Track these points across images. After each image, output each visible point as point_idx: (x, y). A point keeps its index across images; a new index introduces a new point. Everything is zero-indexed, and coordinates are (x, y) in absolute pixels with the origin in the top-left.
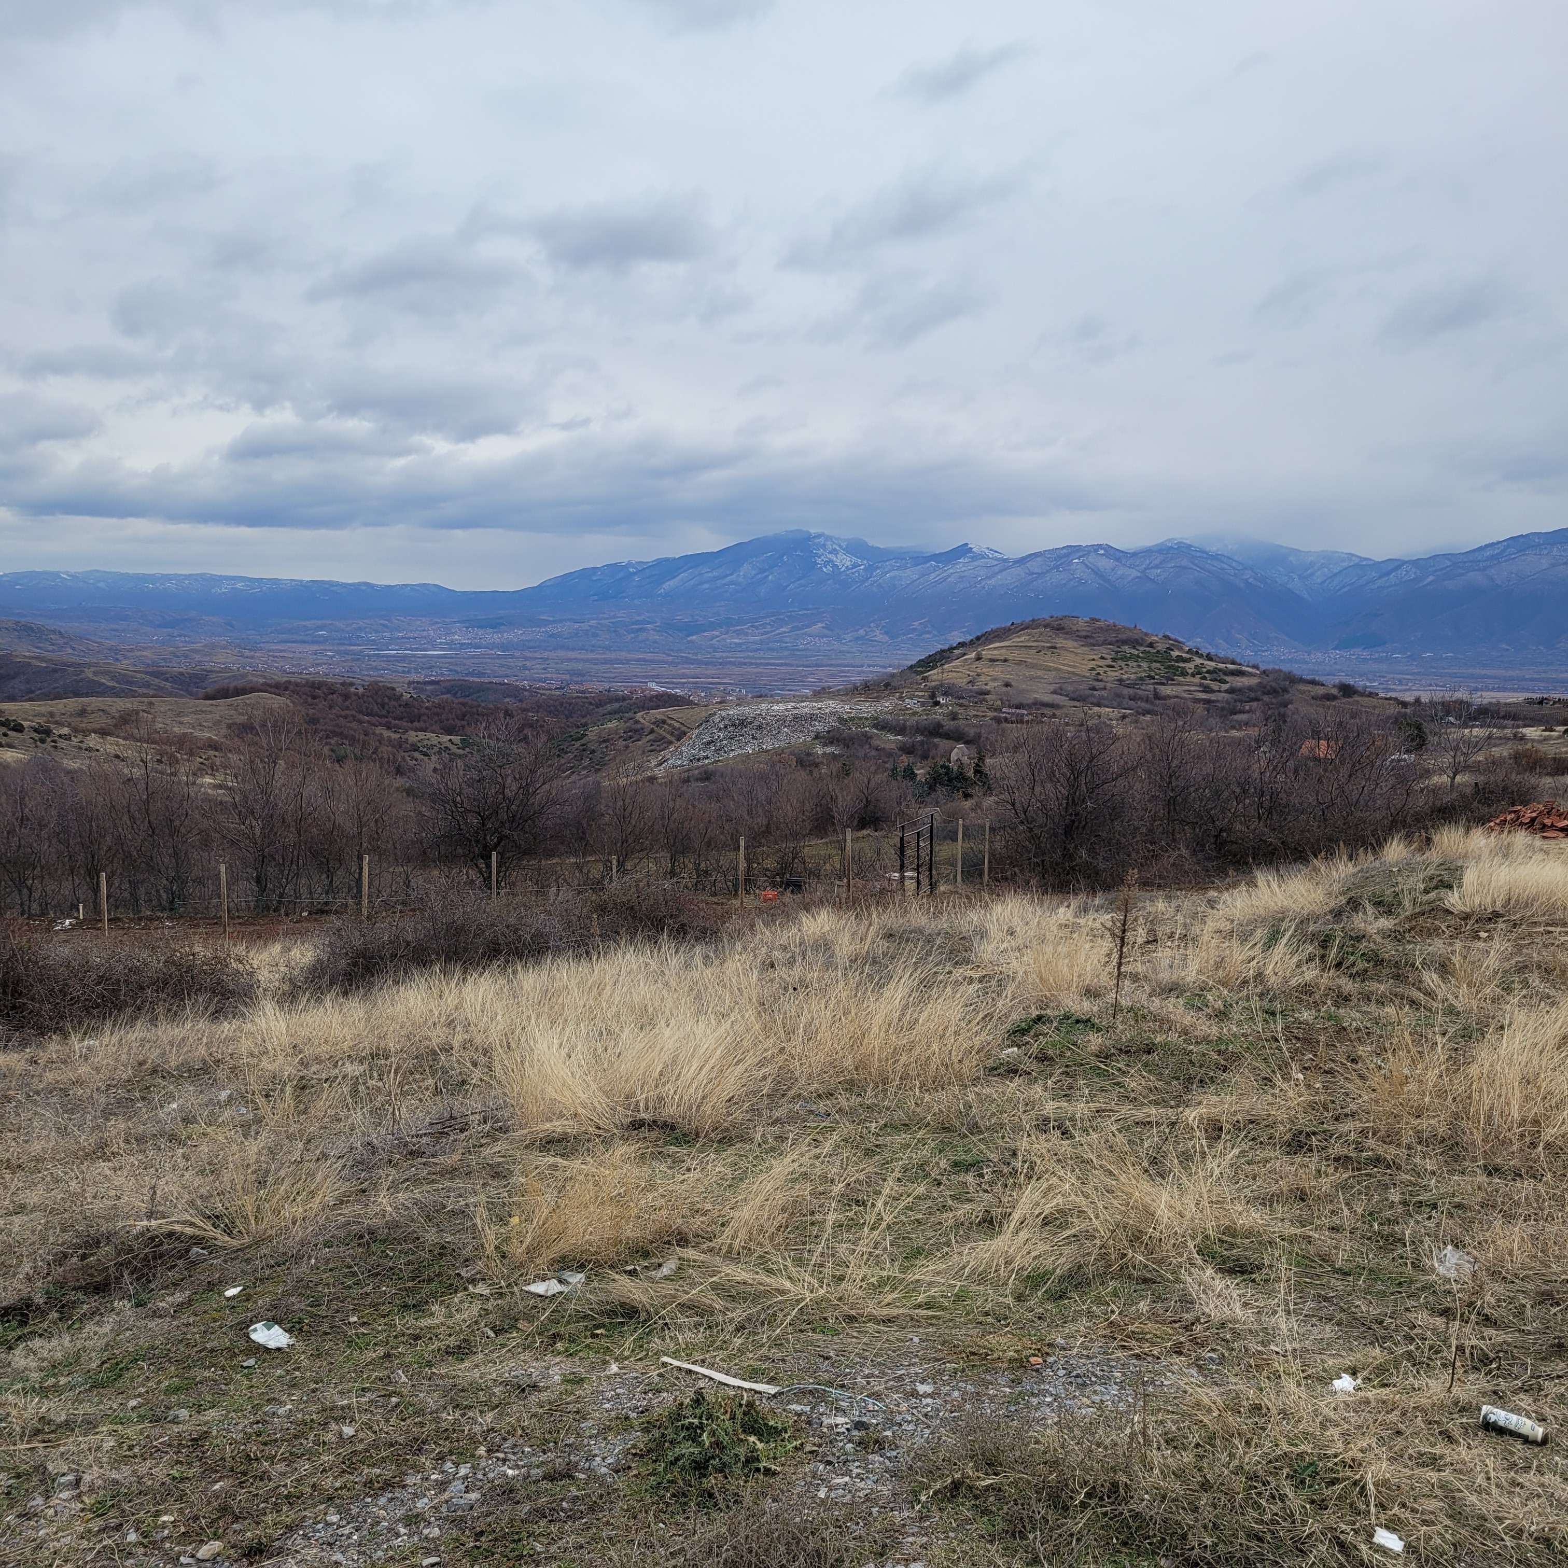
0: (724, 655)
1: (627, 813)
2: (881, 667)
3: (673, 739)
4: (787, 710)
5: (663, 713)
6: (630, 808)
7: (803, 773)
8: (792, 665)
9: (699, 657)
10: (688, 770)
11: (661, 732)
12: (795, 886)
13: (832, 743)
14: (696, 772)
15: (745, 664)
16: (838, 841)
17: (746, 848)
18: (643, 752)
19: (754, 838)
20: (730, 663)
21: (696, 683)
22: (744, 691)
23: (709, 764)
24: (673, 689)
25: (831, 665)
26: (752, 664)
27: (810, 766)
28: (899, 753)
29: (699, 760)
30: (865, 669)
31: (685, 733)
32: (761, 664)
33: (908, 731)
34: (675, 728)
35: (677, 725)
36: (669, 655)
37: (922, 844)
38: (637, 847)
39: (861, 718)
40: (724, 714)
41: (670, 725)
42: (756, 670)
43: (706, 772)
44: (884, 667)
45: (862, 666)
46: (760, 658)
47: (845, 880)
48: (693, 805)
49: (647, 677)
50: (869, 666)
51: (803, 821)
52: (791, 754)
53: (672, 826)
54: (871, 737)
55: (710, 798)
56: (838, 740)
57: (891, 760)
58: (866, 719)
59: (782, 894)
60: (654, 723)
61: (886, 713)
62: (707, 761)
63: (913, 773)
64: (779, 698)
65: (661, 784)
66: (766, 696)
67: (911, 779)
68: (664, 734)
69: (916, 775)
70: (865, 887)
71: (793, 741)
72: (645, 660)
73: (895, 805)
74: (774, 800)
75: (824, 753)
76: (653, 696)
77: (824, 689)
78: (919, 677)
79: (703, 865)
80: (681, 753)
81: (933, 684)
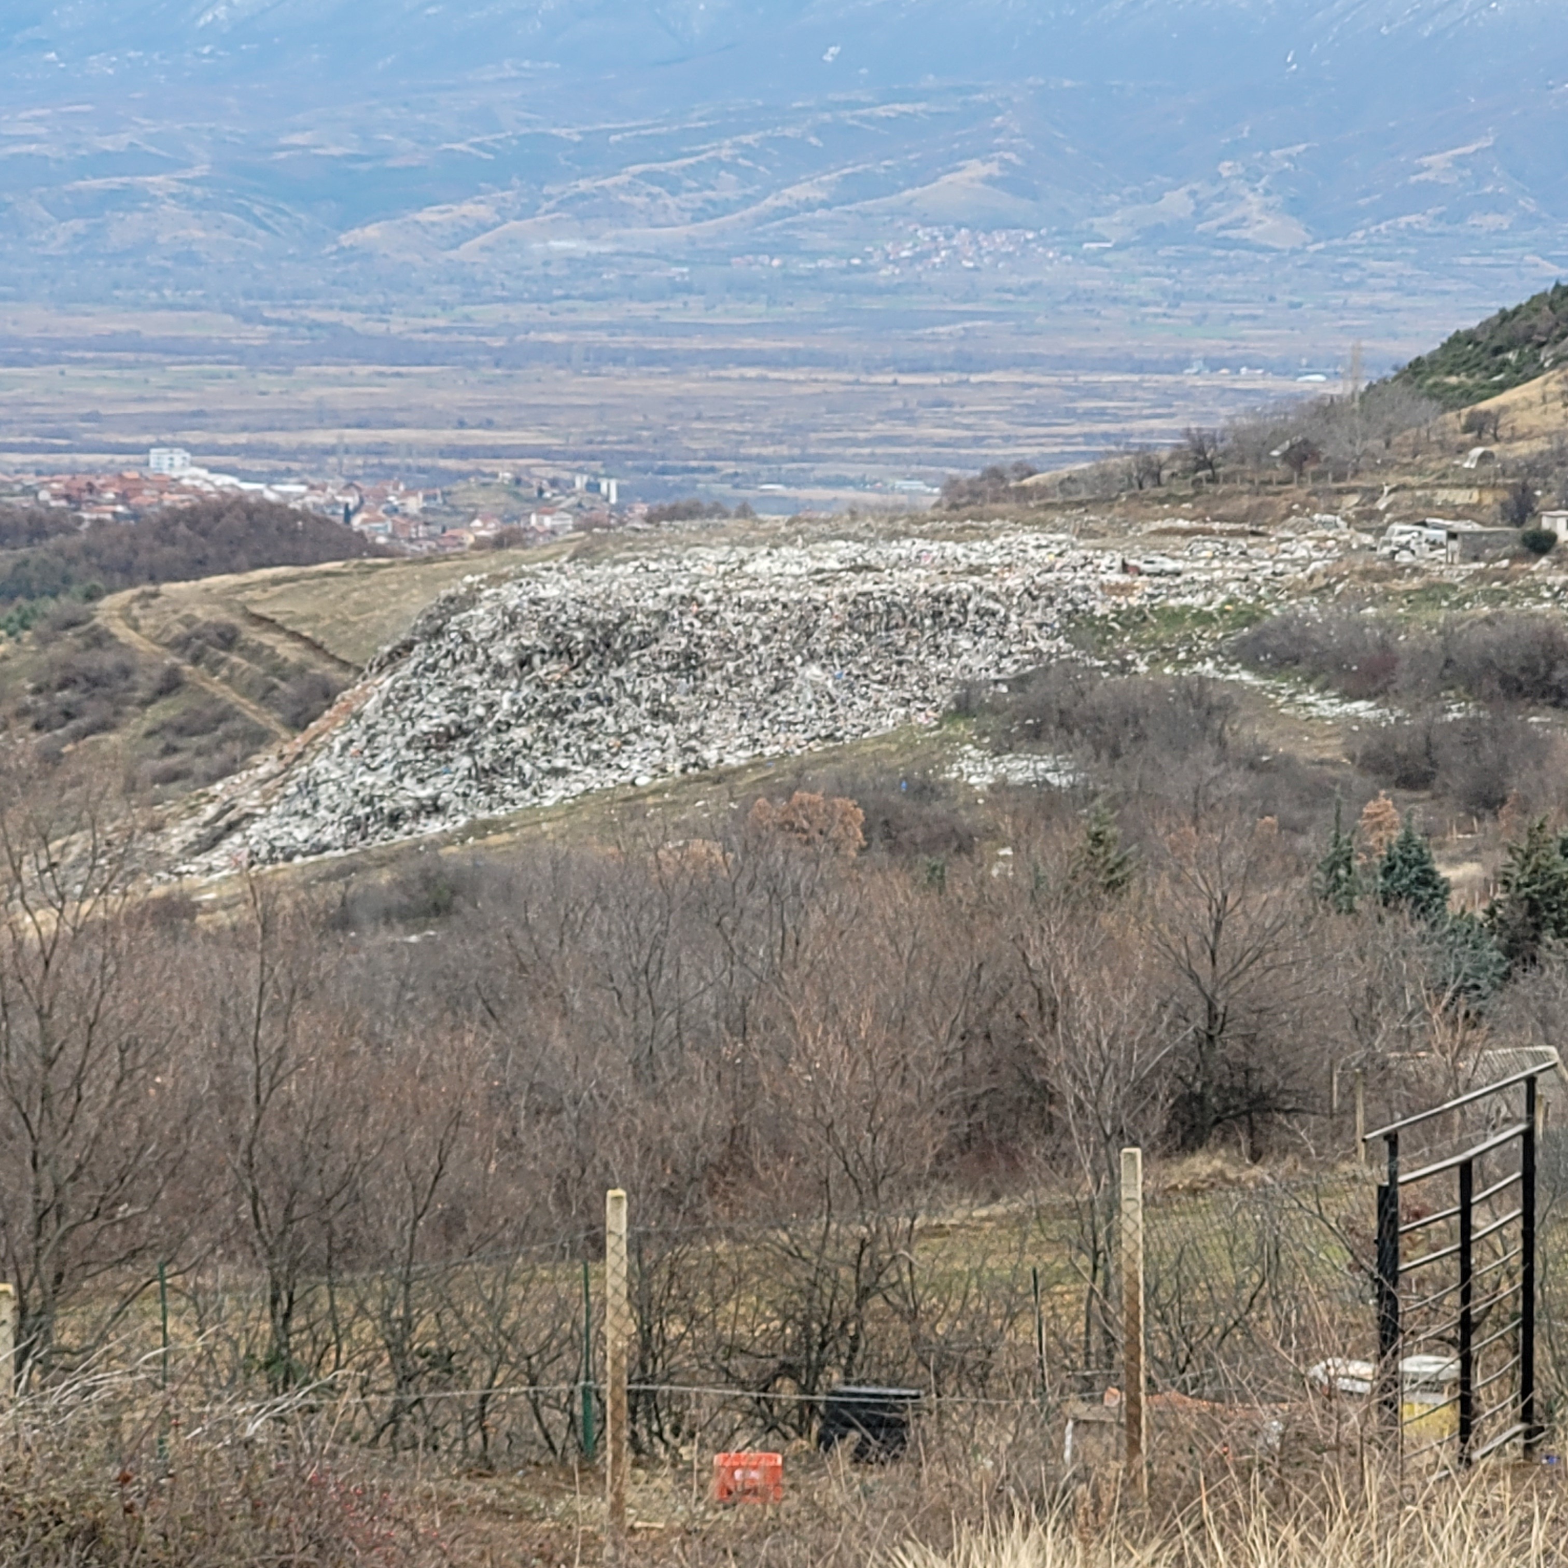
0: (517, 314)
1: (61, 1079)
2: (1270, 368)
3: (271, 720)
4: (822, 577)
5: (225, 598)
6: (75, 1049)
7: (900, 884)
8: (838, 363)
9: (397, 325)
10: (344, 871)
11: (216, 687)
12: (874, 1424)
13: (1036, 734)
14: (385, 877)
15: (617, 358)
16: (1075, 1210)
17: (636, 1246)
18: (130, 787)
19: (673, 1198)
20: (543, 352)
21: (381, 450)
22: (610, 487)
23: (447, 839)
24: (271, 478)
25: (1030, 362)
26: (649, 359)
27: (930, 845)
28: (1360, 782)
29: (394, 819)
30: (1194, 378)
31: (328, 694)
32: (693, 357)
33: (1403, 679)
34: (279, 669)
35: (289, 651)
36: (248, 318)
37: (1482, 1221)
38: (111, 1242)
39: (1175, 617)
40: (512, 595)
41: (255, 653)
42: (668, 386)
43: (428, 881)
44: (1286, 369)
45: (1179, 365)
46: (686, 330)
47: (1114, 1398)
48: (370, 1037)
49: (145, 424)
50: (1214, 364)
51: (907, 1110)
52: (840, 787)
53: (275, 1136)
54: (1225, 708)
55: (453, 1003)
56: (1065, 722)
57: (1325, 815)
58: (1204, 618)
59: (812, 1464)
60: (180, 644)
61: (1297, 590)
62: (433, 827)
63: (1427, 879)
64: (779, 521)
65: (215, 938)
66: (718, 510)
67: (1423, 908)
68: (233, 697)
69: (1441, 890)
70: (1211, 1426)
71: (847, 727)
72: (135, 343)
73: (1342, 1034)
74: (760, 1010)
75: (1000, 787)
76: (175, 516)
77: (995, 474)
78: (1455, 419)
79: (425, 1325)
80: (309, 787)
81: (1522, 449)
